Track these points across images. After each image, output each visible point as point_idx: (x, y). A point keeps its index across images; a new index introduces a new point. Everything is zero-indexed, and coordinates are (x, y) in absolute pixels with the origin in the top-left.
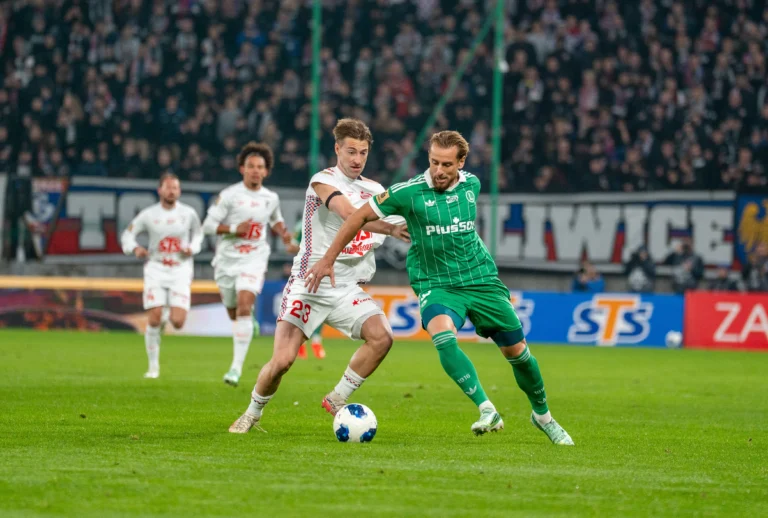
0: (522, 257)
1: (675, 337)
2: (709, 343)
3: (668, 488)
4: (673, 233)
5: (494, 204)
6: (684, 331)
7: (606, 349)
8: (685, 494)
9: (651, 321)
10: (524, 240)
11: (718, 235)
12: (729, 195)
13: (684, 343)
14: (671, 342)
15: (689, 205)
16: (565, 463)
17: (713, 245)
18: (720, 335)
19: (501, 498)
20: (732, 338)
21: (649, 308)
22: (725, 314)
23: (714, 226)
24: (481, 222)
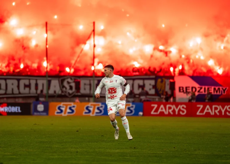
1: (141, 113)
3: (151, 155)
4: (140, 86)
5: (94, 80)
6: (143, 112)
8: (156, 156)
9: (135, 109)
11: (151, 87)
12: (154, 77)
13: (143, 115)
15: (144, 79)
17: (150, 89)
18: (152, 113)
21: (134, 106)
22: (154, 107)
23: (150, 84)
24: (90, 85)
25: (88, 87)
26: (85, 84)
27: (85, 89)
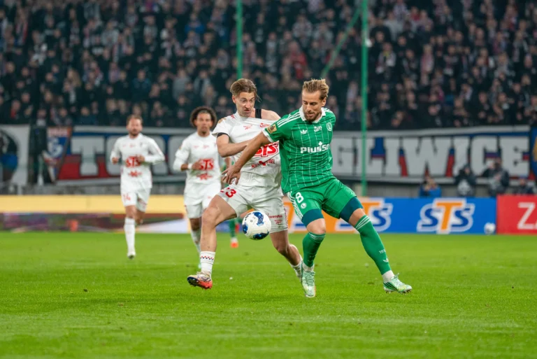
0: (384, 174)
1: (490, 227)
2: (514, 230)
3: (487, 331)
4: (487, 155)
5: (364, 137)
6: (496, 223)
7: (443, 236)
8: (500, 335)
9: (474, 216)
10: (385, 162)
11: (519, 156)
12: (526, 128)
13: (497, 231)
14: (488, 231)
15: (498, 135)
16: (417, 315)
17: (516, 163)
18: (522, 225)
19: (373, 340)
20: (530, 227)
21: (472, 207)
23: (516, 150)
24: (355, 151)
25: (348, 157)
26: (341, 149)
27: (340, 162)
